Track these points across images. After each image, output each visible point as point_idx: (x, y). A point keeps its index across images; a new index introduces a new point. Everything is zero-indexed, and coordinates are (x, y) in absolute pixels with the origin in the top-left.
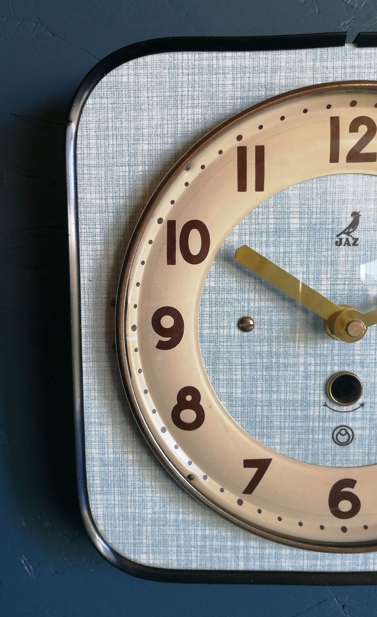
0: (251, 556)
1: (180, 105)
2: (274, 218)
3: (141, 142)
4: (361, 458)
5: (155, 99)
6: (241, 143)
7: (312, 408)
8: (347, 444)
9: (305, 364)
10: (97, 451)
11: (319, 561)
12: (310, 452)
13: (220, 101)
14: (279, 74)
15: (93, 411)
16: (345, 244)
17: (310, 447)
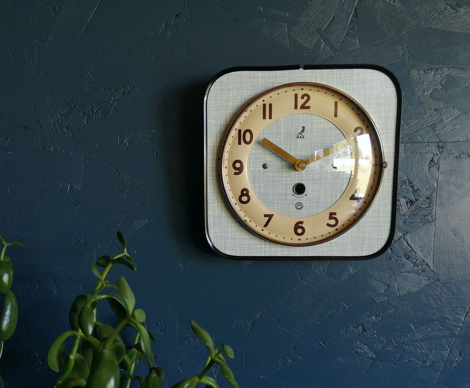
0: (266, 251)
1: (243, 89)
2: (275, 129)
4: (305, 214)
5: (235, 87)
6: (264, 103)
7: (288, 196)
8: (301, 209)
9: (286, 180)
10: (212, 213)
11: (291, 252)
12: (287, 212)
13: (257, 88)
14: (277, 79)
15: (211, 198)
16: (300, 137)
17: (288, 210)
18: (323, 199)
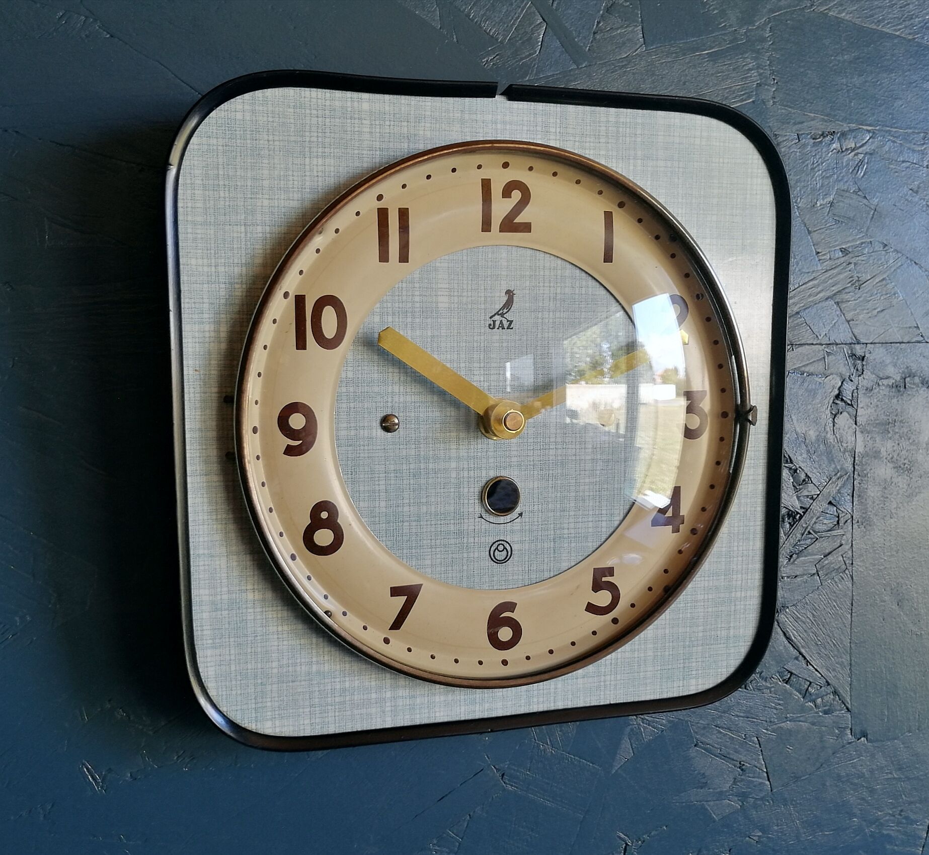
0: (400, 708)
1: (308, 153)
2: (420, 296)
3: (260, 196)
4: (521, 577)
5: (277, 143)
6: (382, 204)
7: (466, 521)
8: (505, 562)
9: (457, 469)
12: (465, 574)
13: (356, 152)
14: (423, 124)
16: (499, 327)
17: (465, 568)
18: (572, 525)
